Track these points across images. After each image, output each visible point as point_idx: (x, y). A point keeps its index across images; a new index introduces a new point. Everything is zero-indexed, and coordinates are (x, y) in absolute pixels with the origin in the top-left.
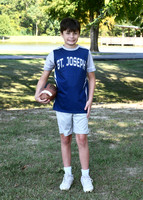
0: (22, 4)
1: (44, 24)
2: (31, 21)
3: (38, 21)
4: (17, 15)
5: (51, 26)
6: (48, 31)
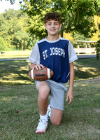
0: (12, 30)
1: (26, 43)
2: (18, 41)
3: (23, 41)
4: (9, 37)
5: (31, 44)
6: (29, 47)
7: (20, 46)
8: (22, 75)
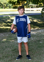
1: (6, 5)
3: (4, 4)
5: (8, 6)
6: (7, 7)
7: (3, 7)
8: (8, 24)
